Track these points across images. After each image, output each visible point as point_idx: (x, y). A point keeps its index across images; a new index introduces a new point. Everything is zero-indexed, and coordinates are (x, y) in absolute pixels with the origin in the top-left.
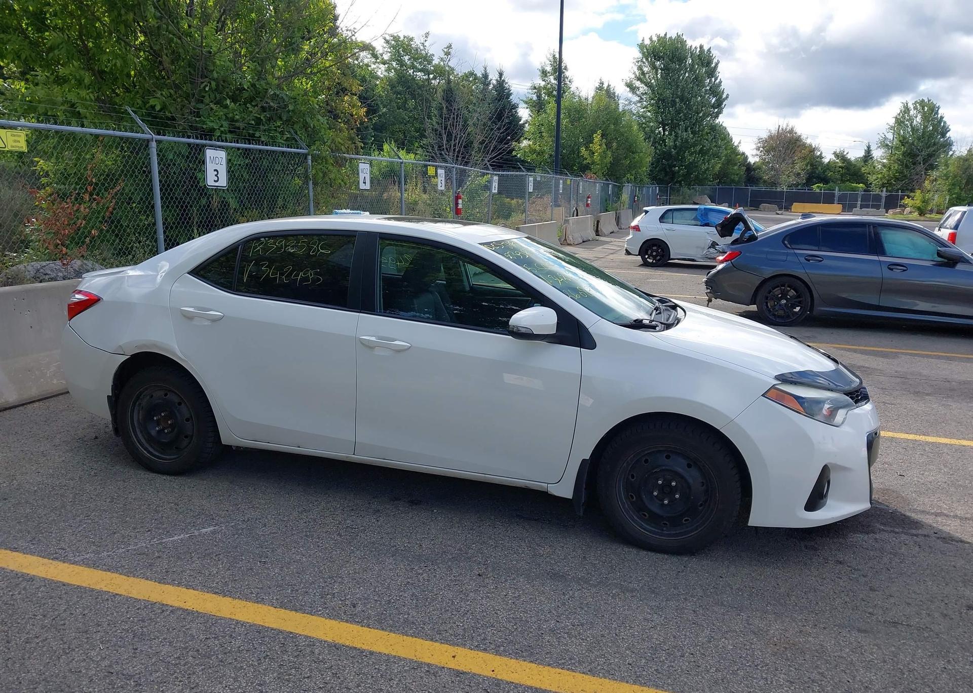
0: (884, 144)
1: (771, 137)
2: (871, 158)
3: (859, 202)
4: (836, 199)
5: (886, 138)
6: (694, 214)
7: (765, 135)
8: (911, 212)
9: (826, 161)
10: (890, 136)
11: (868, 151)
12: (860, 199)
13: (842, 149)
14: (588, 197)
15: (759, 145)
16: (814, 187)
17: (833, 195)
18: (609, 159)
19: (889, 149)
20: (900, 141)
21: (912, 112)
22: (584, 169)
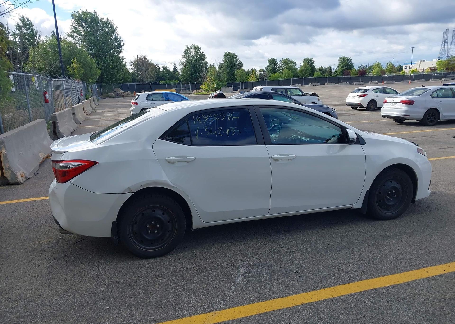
0: (182, 64)
1: (136, 61)
2: (177, 69)
3: (181, 88)
4: (172, 87)
5: (182, 61)
6: (162, 96)
7: (133, 60)
8: (202, 91)
9: (161, 70)
10: (184, 60)
11: (175, 66)
12: (181, 87)
13: (165, 66)
14: (81, 91)
15: (131, 64)
16: (160, 82)
17: (171, 85)
18: (82, 71)
19: (184, 66)
20: (187, 62)
21: (191, 50)
22: (70, 76)
